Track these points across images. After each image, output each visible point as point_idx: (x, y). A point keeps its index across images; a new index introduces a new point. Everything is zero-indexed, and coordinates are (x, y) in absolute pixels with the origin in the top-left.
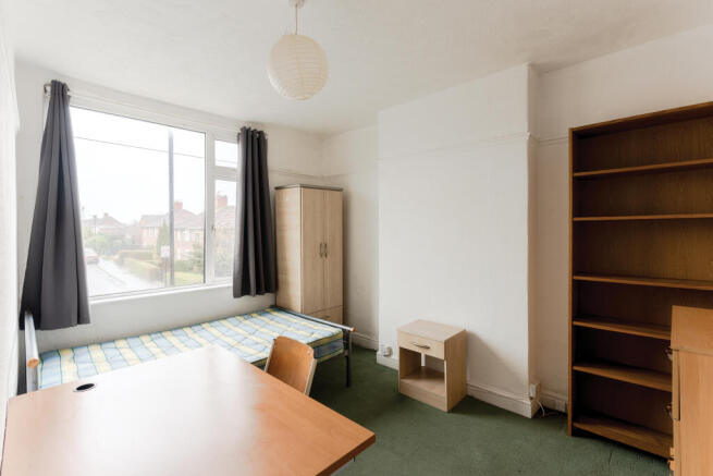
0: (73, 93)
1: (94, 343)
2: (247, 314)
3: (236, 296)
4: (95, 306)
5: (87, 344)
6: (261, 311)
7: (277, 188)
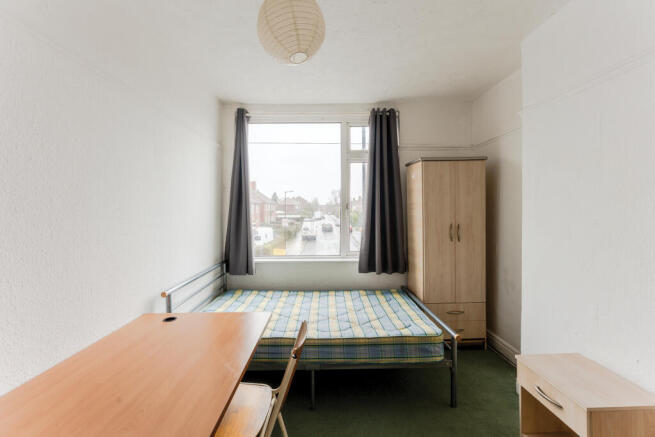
0: (251, 113)
1: (255, 289)
2: (371, 290)
3: (361, 271)
4: (257, 263)
5: (251, 289)
6: (386, 291)
7: (408, 165)
